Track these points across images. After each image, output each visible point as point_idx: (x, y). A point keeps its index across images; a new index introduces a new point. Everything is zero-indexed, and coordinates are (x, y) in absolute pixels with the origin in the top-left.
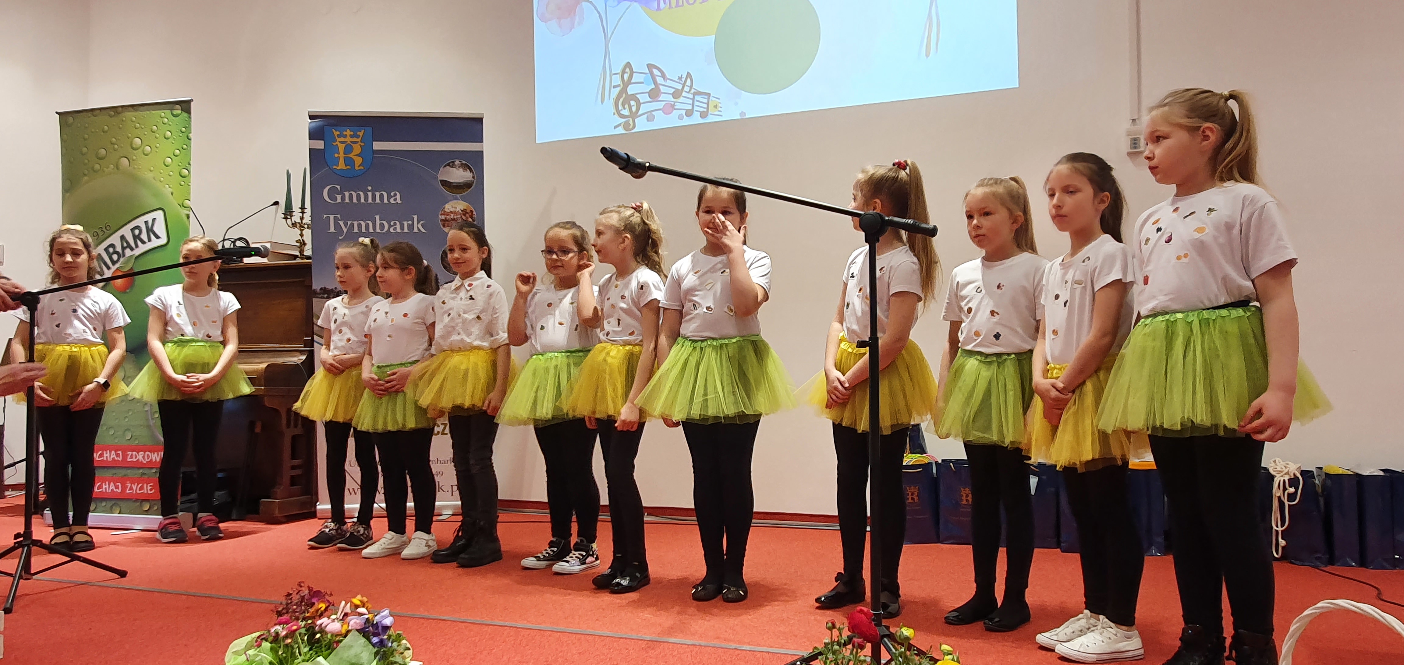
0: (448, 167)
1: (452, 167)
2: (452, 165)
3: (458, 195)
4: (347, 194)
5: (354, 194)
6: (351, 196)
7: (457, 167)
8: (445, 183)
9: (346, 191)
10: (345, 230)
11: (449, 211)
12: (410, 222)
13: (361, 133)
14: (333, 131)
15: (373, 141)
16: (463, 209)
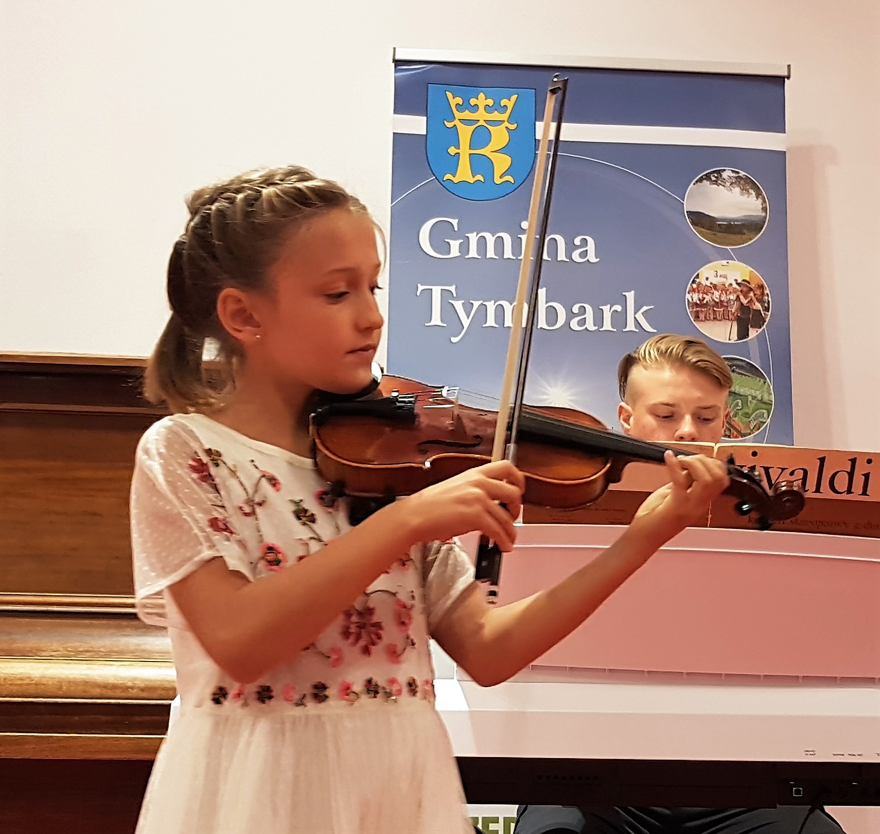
0: (705, 183)
1: (715, 183)
2: (715, 178)
3: (728, 248)
4: (473, 238)
5: (490, 239)
6: (482, 242)
7: (728, 184)
8: (699, 219)
9: (472, 232)
10: (466, 322)
11: (709, 285)
12: (618, 308)
13: (509, 103)
14: (449, 95)
15: (536, 120)
16: (739, 281)
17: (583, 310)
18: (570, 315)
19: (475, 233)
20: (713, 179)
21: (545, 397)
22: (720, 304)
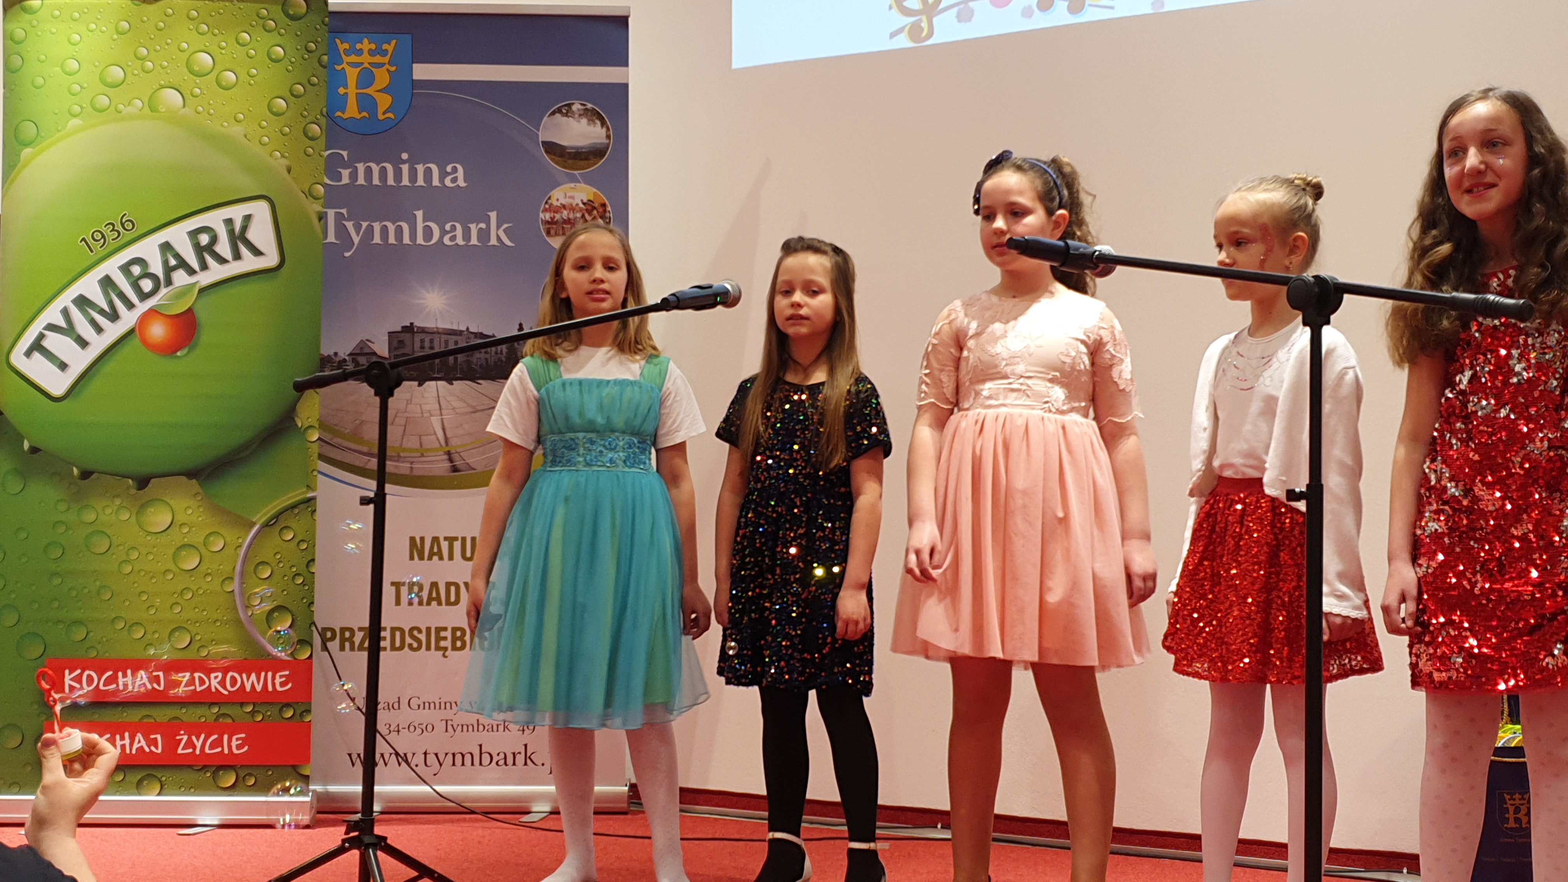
0: (558, 115)
1: (566, 115)
2: (566, 111)
3: (576, 172)
4: (361, 167)
5: (375, 168)
6: (369, 172)
7: (577, 116)
8: (552, 148)
9: (359, 162)
10: (356, 240)
11: (559, 204)
12: (483, 226)
13: (390, 48)
14: (337, 41)
15: (413, 62)
16: (585, 201)
17: (454, 228)
18: (443, 232)
19: (362, 164)
20: (564, 111)
21: (423, 301)
22: (568, 221)
